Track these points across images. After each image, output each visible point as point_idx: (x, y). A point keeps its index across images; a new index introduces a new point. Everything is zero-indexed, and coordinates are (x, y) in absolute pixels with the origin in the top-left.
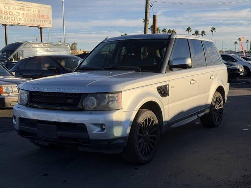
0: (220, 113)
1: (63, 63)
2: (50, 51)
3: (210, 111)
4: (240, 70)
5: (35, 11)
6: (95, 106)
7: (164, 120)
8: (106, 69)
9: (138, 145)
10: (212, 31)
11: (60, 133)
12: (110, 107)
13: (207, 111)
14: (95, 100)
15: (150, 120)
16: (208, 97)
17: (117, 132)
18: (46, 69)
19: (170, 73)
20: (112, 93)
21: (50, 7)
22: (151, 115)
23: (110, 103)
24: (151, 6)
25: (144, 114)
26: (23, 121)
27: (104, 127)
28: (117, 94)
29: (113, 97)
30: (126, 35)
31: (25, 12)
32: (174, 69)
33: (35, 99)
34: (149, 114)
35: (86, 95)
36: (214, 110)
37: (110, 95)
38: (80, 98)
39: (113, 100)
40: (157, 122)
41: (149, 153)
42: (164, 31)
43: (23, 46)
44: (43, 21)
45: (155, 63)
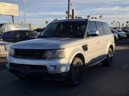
0: (111, 58)
1: (27, 34)
2: (19, 28)
3: (107, 58)
4: (117, 37)
5: (9, 7)
6: (51, 56)
7: (85, 63)
8: (54, 37)
9: (73, 76)
10: (100, 17)
11: (32, 71)
12: (59, 56)
13: (105, 58)
14: (51, 53)
15: (79, 63)
16: (106, 51)
17: (63, 70)
18: (19, 37)
19: (88, 38)
20: (60, 49)
21: (17, 5)
22: (79, 60)
23: (59, 54)
24: (71, 5)
25: (76, 60)
26: (12, 64)
27: (56, 67)
28: (62, 50)
29: (60, 51)
30: (57, 19)
31: (5, 8)
32: (90, 36)
33: (18, 53)
34: (78, 60)
35: (46, 50)
36: (109, 57)
37: (59, 50)
38: (43, 52)
39: (60, 53)
40: (82, 64)
41: (79, 80)
42: (76, 17)
43: (4, 26)
44: (14, 12)
45: (80, 33)
